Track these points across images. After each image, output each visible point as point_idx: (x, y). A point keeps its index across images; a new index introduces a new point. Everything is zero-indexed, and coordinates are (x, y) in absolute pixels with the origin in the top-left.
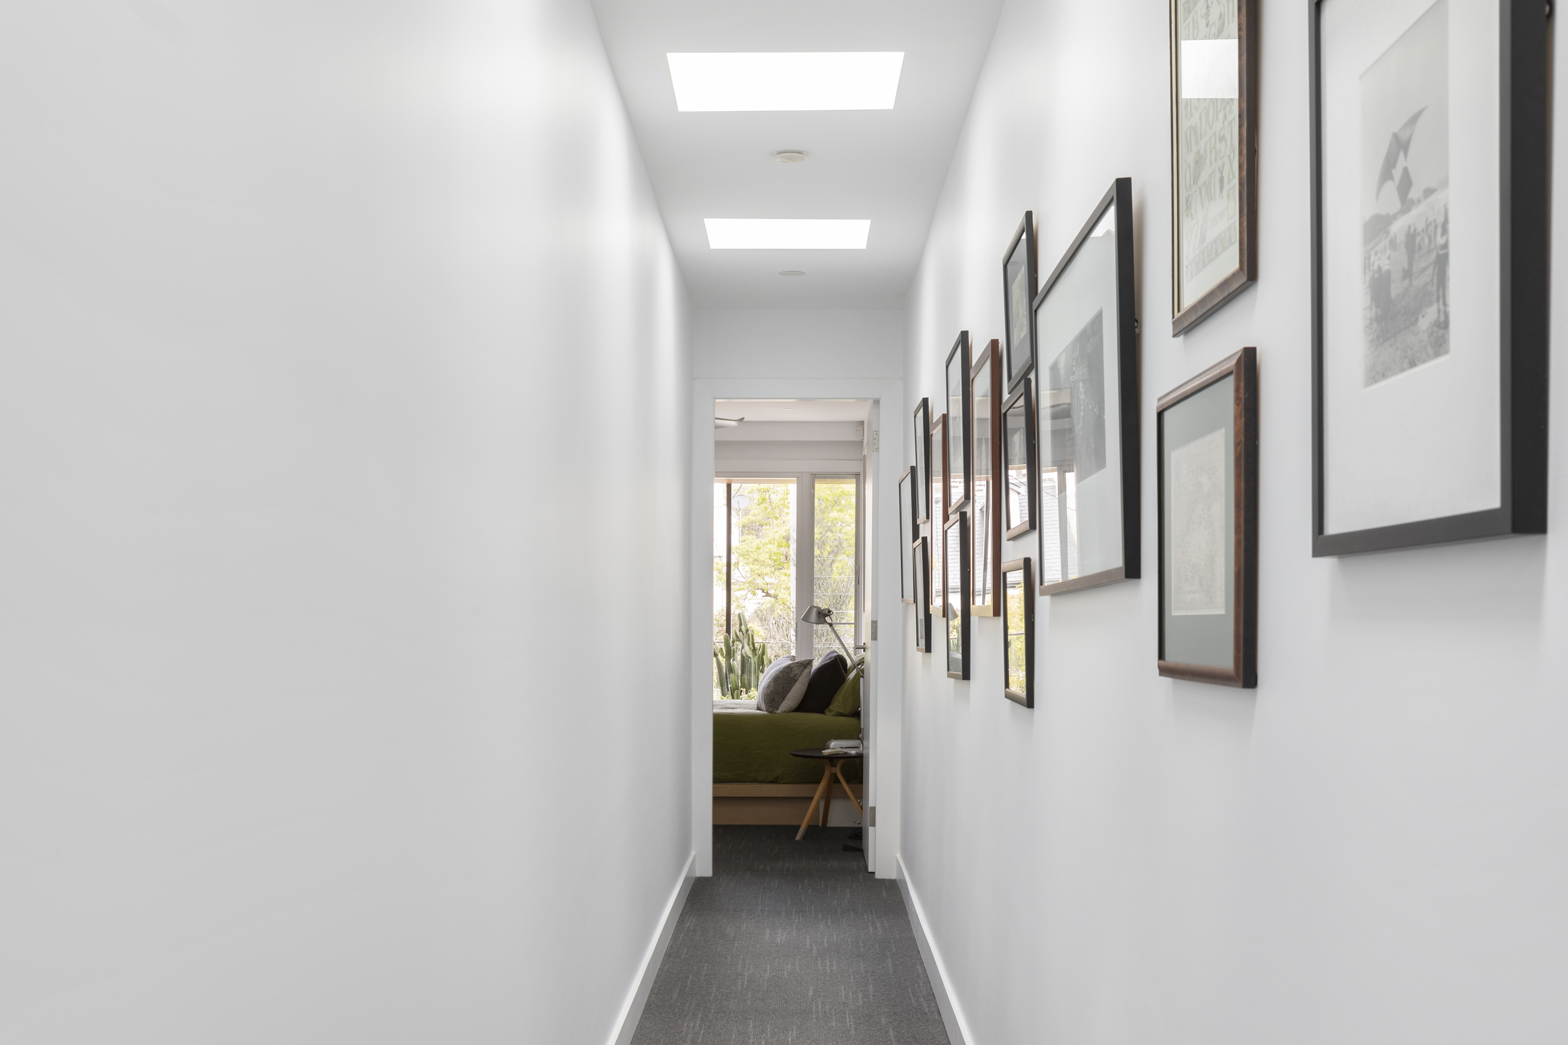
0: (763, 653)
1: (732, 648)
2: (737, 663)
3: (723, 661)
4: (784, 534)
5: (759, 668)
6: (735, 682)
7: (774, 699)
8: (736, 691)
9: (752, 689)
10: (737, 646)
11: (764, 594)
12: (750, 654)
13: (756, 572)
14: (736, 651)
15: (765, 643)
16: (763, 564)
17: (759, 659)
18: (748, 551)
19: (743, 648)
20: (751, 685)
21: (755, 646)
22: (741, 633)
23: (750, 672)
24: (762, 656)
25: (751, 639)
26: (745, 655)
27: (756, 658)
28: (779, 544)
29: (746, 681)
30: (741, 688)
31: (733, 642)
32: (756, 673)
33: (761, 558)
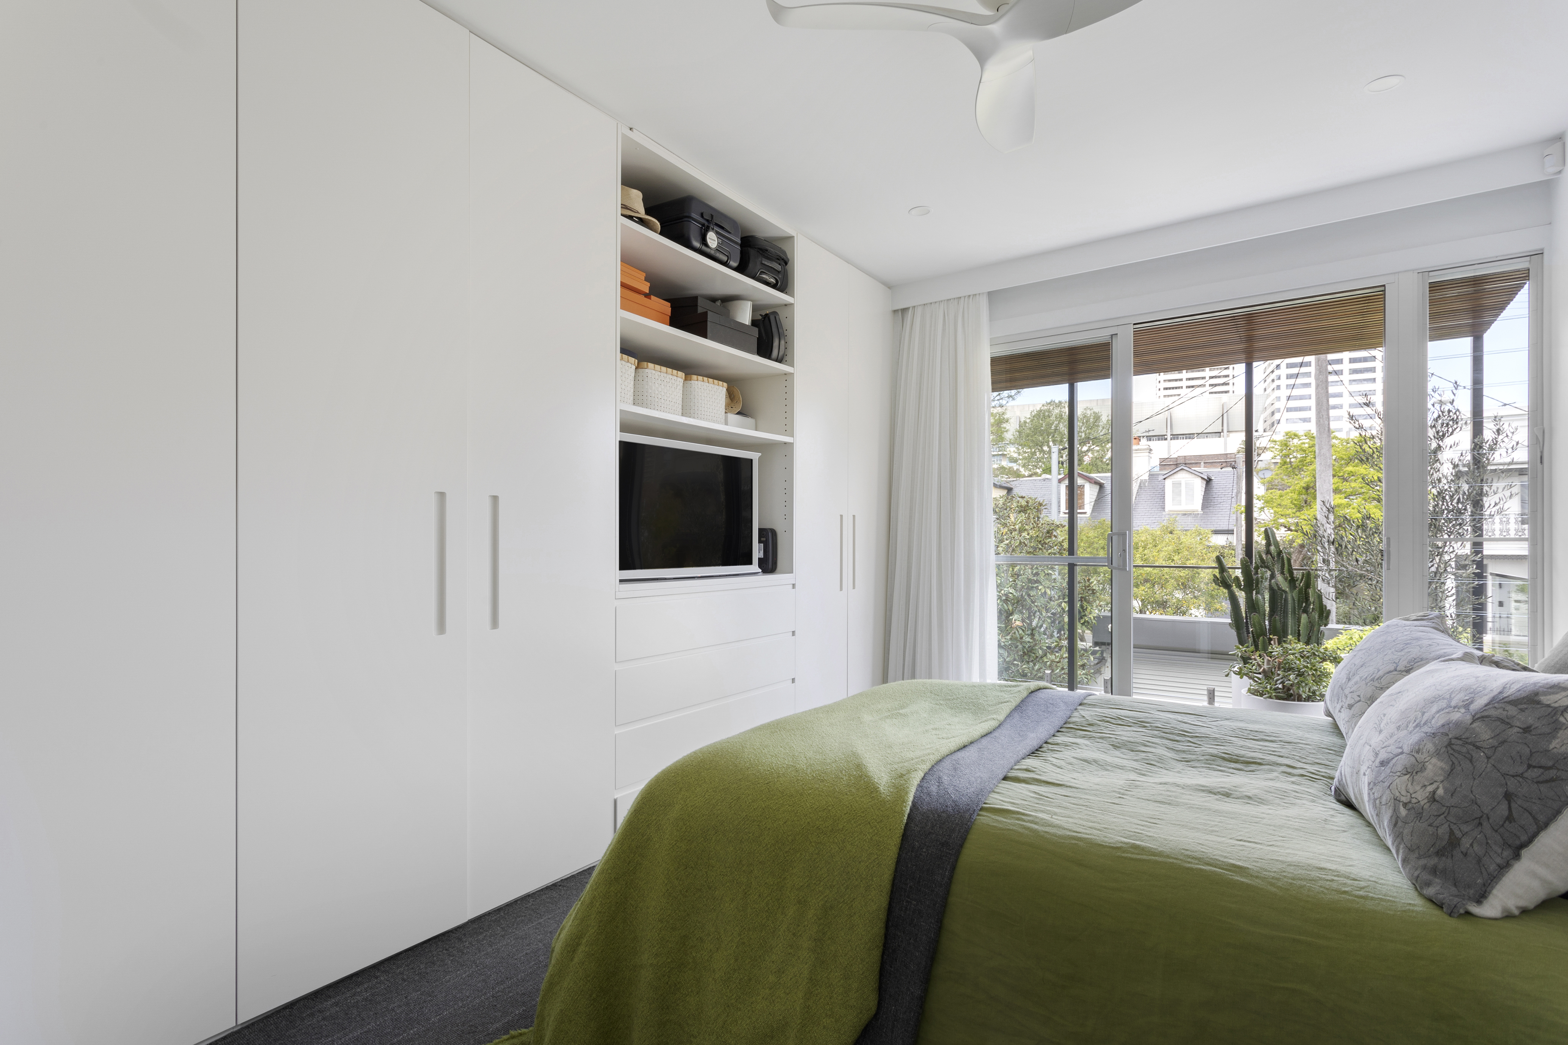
0: (1308, 585)
1: (1255, 577)
2: (1265, 599)
3: (1241, 596)
4: (1305, 485)
5: (1300, 606)
6: (1260, 624)
7: (1453, 842)
8: (1261, 638)
9: (1290, 637)
10: (1263, 574)
11: (1286, 529)
12: (1285, 586)
13: (1280, 513)
14: (1262, 582)
15: (1311, 571)
16: (1285, 507)
17: (1300, 592)
18: (1272, 498)
19: (1273, 576)
20: (1287, 631)
21: (1295, 576)
22: (1269, 556)
23: (1285, 613)
24: (1306, 590)
25: (1286, 566)
26: (1276, 588)
27: (1295, 594)
28: (1299, 493)
29: (1279, 625)
30: (1270, 634)
31: (1257, 568)
32: (1295, 613)
33: (1283, 503)
